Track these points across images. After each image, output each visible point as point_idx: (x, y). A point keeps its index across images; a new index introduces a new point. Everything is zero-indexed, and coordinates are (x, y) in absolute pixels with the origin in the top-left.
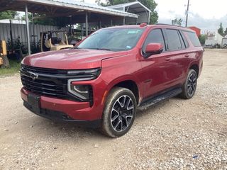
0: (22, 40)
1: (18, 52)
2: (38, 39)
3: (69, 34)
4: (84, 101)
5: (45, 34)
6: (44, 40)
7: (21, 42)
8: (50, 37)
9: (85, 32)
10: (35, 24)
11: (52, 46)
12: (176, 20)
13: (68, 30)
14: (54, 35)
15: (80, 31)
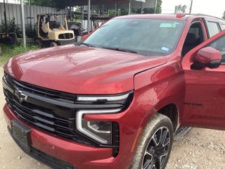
0: (17, 22)
1: (13, 36)
2: (34, 21)
3: (69, 17)
4: (104, 146)
5: (42, 17)
6: (41, 23)
7: (16, 24)
8: (48, 20)
9: (87, 15)
10: (32, 4)
11: (50, 31)
12: (180, 6)
13: (67, 13)
14: (52, 19)
15: (80, 14)
